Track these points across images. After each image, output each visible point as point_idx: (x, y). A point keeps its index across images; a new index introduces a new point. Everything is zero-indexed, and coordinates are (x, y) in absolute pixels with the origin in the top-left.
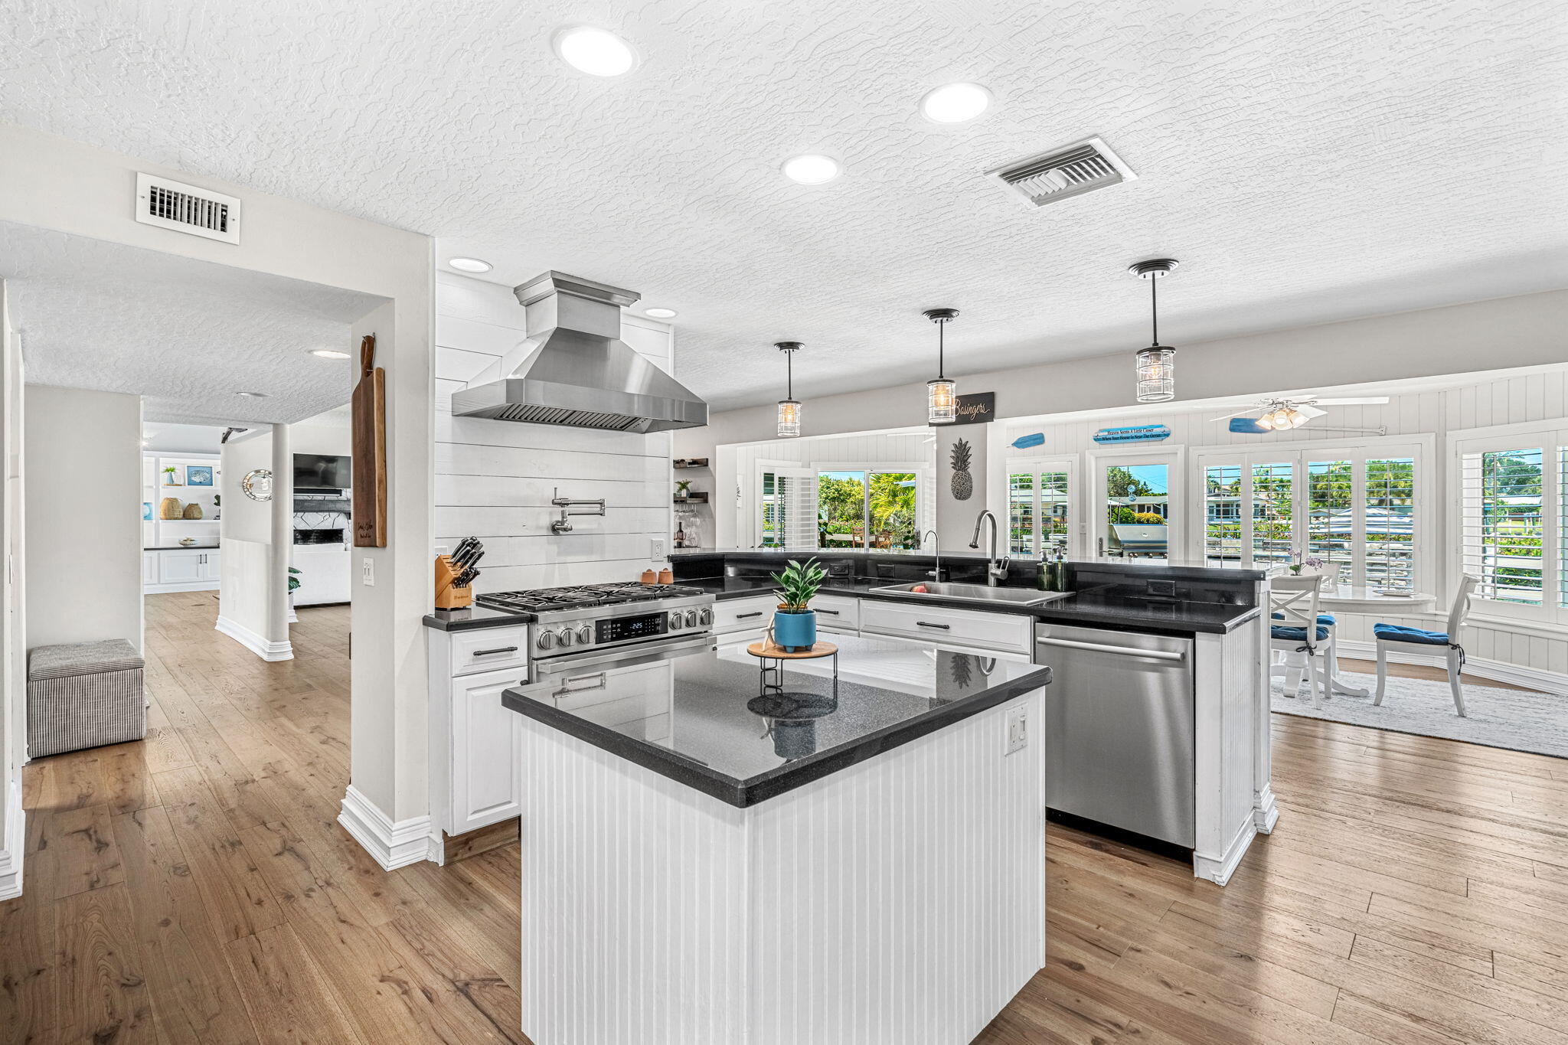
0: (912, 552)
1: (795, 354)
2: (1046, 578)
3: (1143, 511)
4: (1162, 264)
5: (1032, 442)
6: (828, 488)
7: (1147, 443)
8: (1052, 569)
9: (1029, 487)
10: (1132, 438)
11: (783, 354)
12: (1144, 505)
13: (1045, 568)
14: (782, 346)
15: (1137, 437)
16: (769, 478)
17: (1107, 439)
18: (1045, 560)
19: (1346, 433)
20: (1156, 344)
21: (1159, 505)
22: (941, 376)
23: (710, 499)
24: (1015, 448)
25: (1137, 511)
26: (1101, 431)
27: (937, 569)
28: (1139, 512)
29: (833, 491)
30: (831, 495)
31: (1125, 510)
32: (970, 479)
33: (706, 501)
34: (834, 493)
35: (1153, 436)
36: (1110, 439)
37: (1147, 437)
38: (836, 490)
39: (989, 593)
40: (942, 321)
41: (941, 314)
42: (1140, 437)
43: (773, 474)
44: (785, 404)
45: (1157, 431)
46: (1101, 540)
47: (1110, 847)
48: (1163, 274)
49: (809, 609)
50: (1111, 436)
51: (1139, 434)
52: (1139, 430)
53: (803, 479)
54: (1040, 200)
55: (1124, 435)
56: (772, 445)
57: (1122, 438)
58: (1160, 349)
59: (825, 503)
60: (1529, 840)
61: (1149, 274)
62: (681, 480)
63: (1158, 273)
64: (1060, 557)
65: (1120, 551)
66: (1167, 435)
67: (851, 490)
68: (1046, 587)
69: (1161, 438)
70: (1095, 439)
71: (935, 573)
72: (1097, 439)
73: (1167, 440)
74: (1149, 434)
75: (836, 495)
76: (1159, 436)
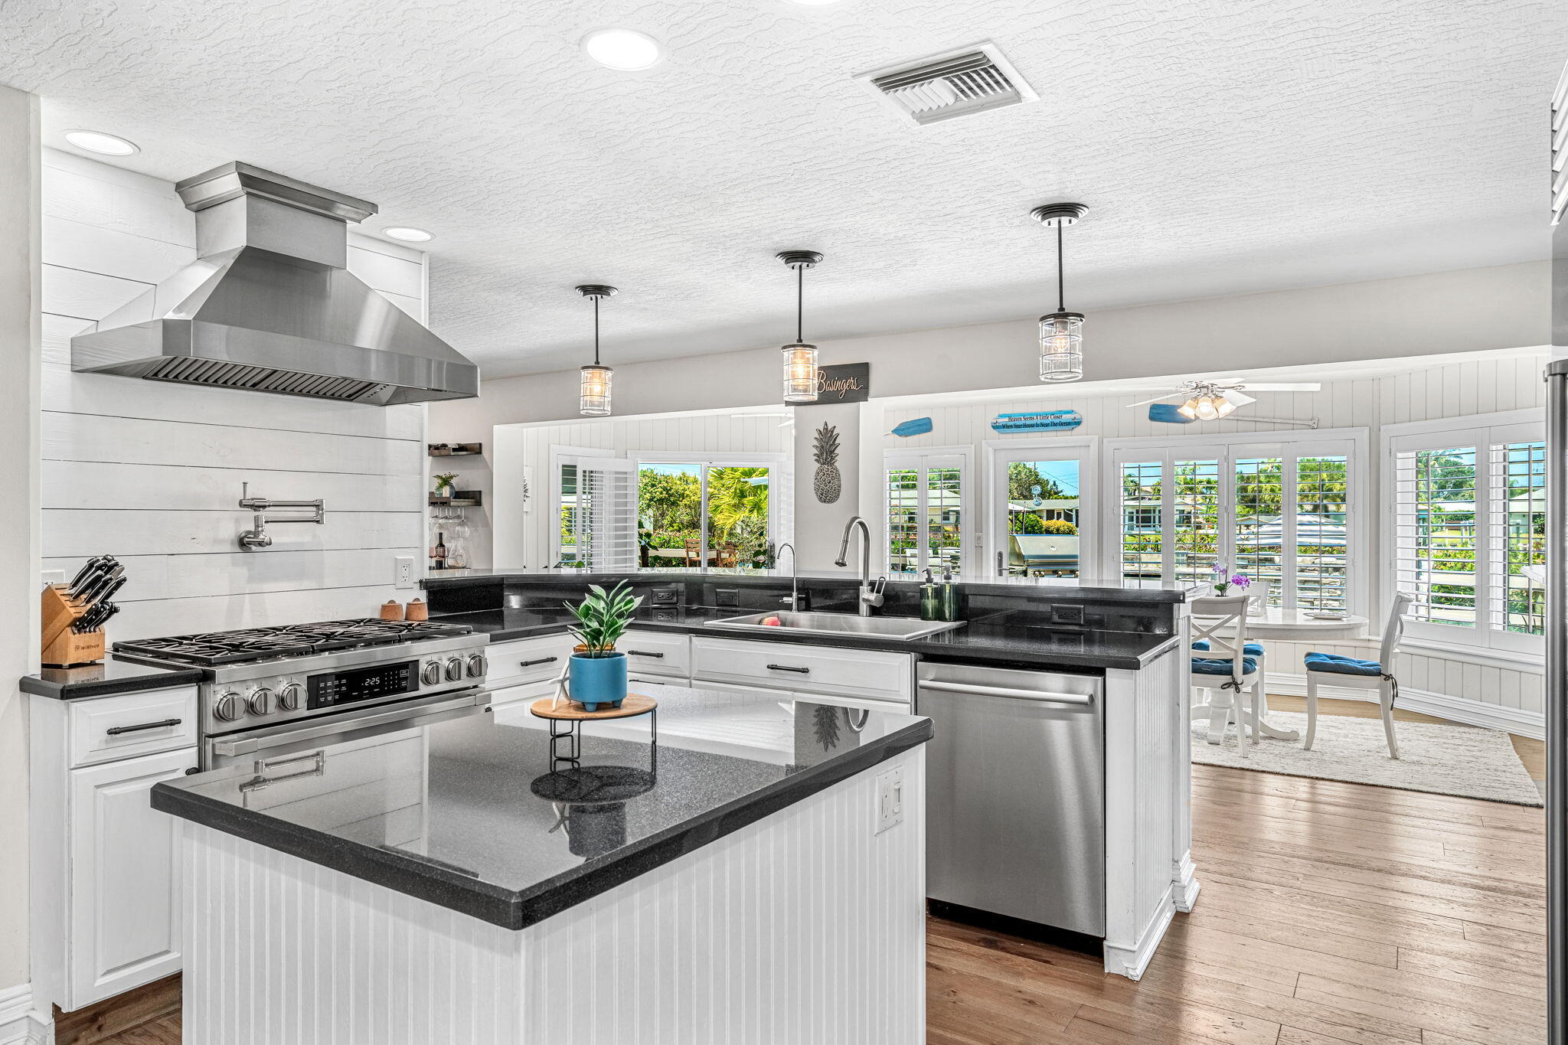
0: (763, 572)
1: (604, 302)
2: (930, 604)
3: (1052, 518)
4: (1068, 209)
5: (916, 428)
6: (653, 486)
7: (1055, 433)
8: (939, 592)
9: (914, 487)
10: (1037, 425)
11: (588, 301)
12: (1053, 511)
13: (930, 591)
14: (586, 289)
15: (1043, 425)
16: (569, 472)
17: (1009, 427)
18: (929, 580)
19: (1277, 425)
20: (1062, 309)
21: (1071, 511)
22: (800, 340)
23: (484, 500)
24: (896, 436)
25: (1045, 518)
26: (1001, 416)
27: (795, 594)
28: (1047, 519)
29: (660, 490)
30: (658, 496)
31: (1031, 516)
32: (838, 476)
33: (479, 503)
34: (661, 493)
35: (1062, 424)
36: (1011, 426)
37: (1055, 425)
38: (665, 489)
39: (862, 624)
40: (800, 266)
41: (800, 257)
42: (1047, 425)
43: (575, 467)
44: (590, 371)
45: (1066, 418)
46: (1000, 554)
47: (1008, 944)
48: (1070, 222)
49: (617, 651)
50: (1012, 423)
51: (1045, 421)
52: (1045, 416)
53: (617, 473)
54: (924, 117)
55: (1029, 422)
56: (572, 426)
57: (1025, 426)
58: (1067, 315)
59: (649, 506)
60: (1459, 897)
61: (1054, 221)
62: (442, 474)
63: (1065, 220)
64: (948, 578)
65: (1024, 568)
66: (1078, 423)
67: (684, 490)
68: (930, 615)
69: (1070, 427)
70: (993, 427)
71: (792, 600)
72: (995, 427)
73: (1078, 429)
74: (1057, 421)
75: (665, 495)
76: (1068, 424)
